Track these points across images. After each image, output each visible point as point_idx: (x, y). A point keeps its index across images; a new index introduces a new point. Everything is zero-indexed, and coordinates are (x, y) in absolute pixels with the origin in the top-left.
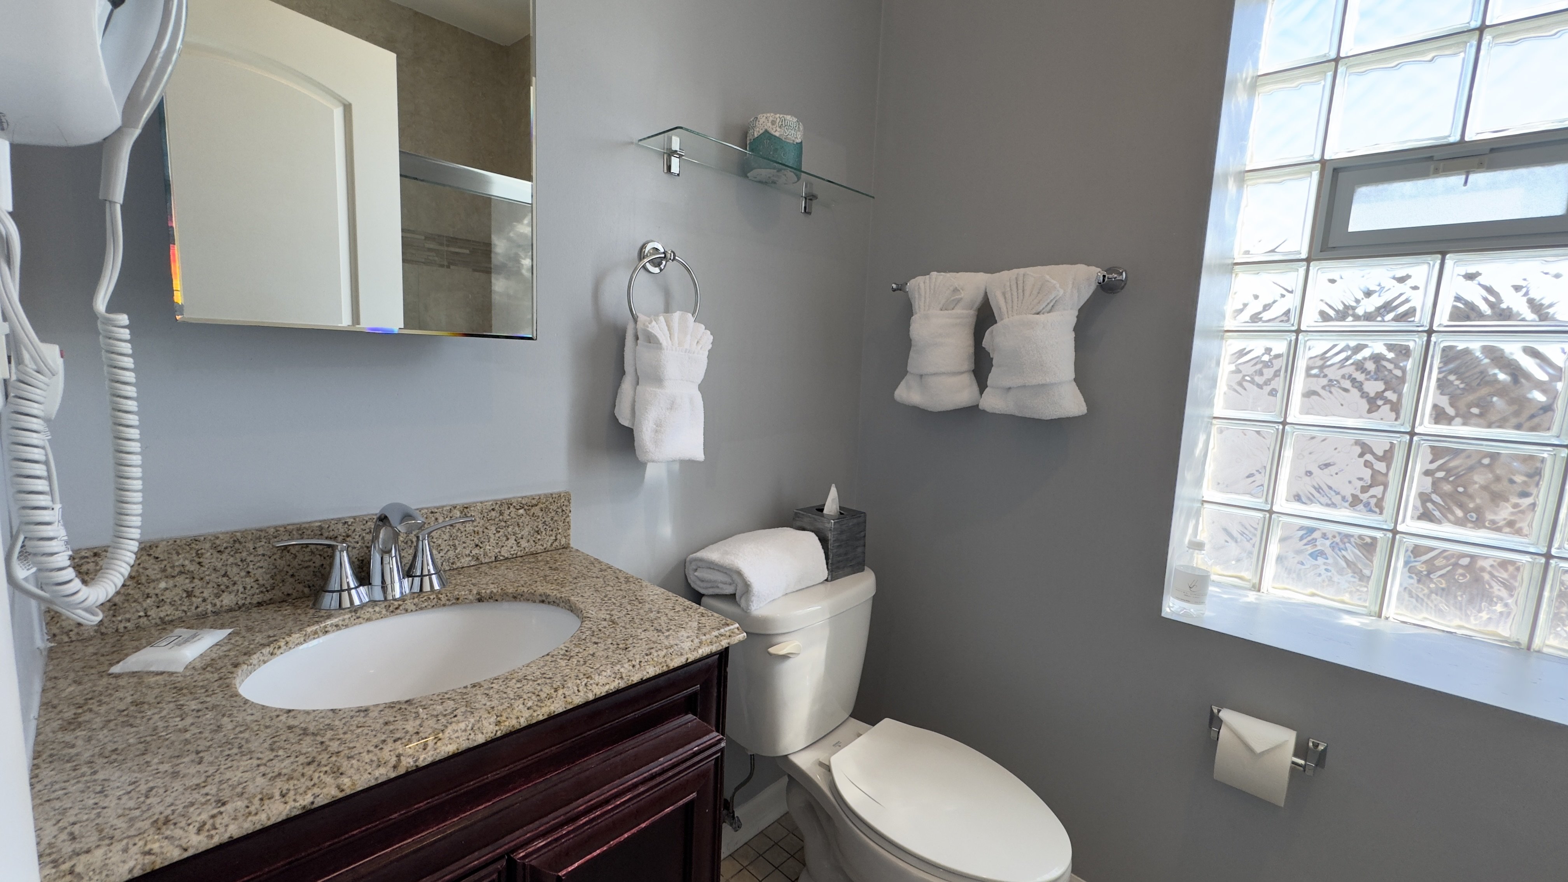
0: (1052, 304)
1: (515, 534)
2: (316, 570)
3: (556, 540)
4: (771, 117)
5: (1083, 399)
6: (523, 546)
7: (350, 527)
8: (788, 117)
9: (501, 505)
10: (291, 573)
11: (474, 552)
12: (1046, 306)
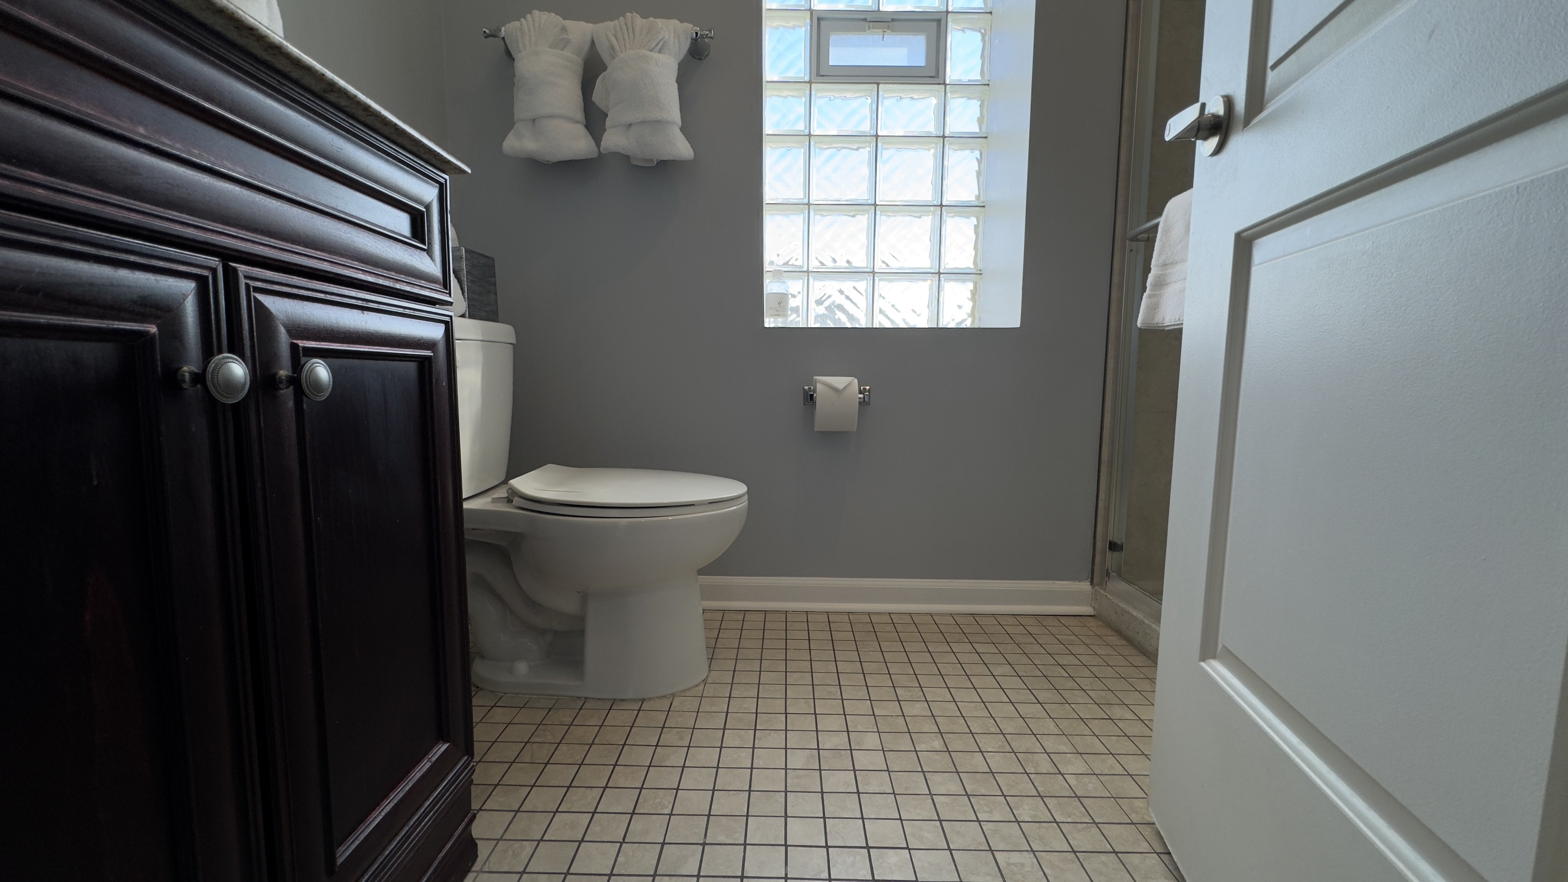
0: (660, 46)
5: (689, 145)
12: (656, 46)
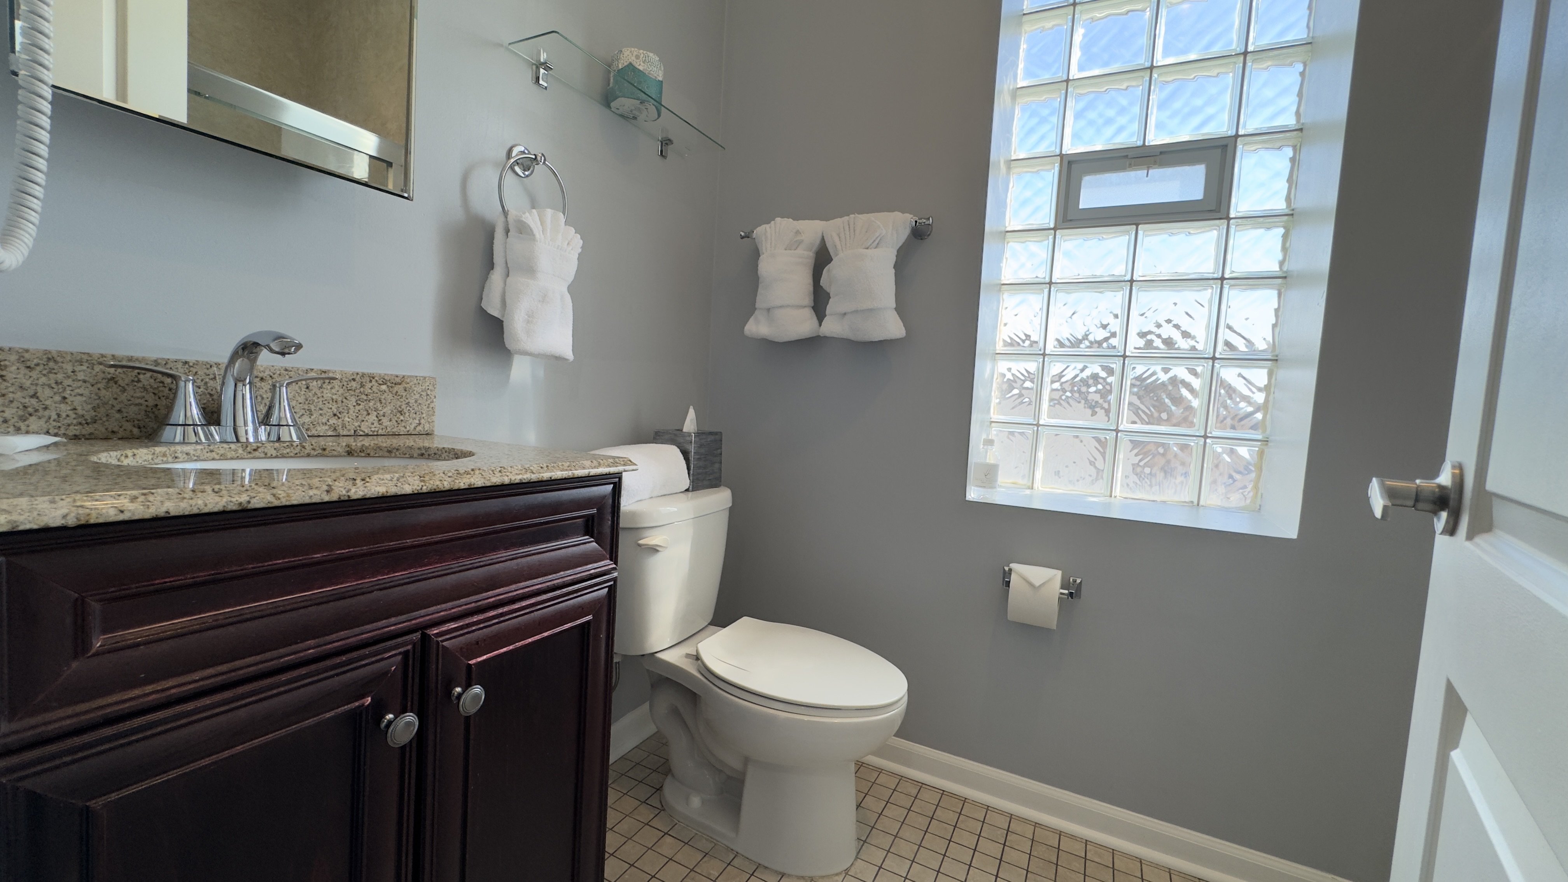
0: (877, 242)
1: (376, 410)
2: (149, 409)
3: (420, 424)
4: (635, 51)
5: (902, 324)
6: (384, 424)
7: (191, 369)
8: (651, 55)
9: (363, 376)
10: (117, 407)
11: (332, 422)
12: (873, 243)
